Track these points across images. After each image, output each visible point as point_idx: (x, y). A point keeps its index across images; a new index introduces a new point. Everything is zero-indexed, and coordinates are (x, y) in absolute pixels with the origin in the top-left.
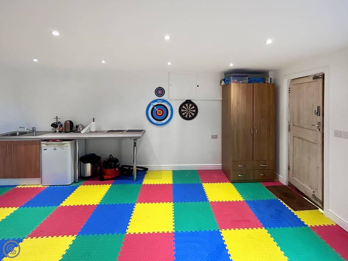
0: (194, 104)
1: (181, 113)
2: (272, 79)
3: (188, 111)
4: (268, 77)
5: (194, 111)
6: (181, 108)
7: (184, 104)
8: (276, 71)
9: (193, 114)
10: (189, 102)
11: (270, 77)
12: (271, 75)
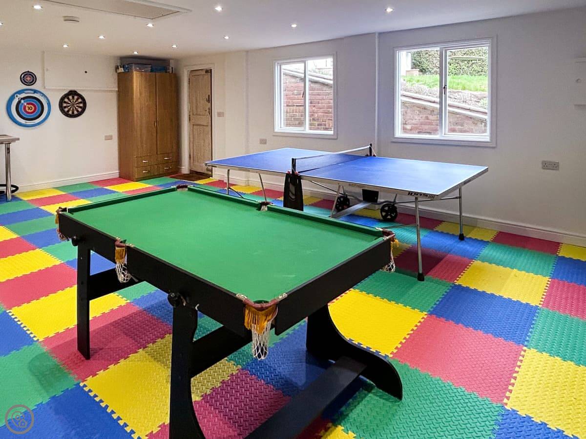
0: (80, 96)
1: (62, 108)
2: (173, 69)
3: (73, 105)
4: (169, 66)
5: (81, 105)
6: (62, 101)
7: (66, 96)
8: (177, 60)
9: (80, 110)
10: (73, 93)
11: (171, 66)
12: (172, 64)
